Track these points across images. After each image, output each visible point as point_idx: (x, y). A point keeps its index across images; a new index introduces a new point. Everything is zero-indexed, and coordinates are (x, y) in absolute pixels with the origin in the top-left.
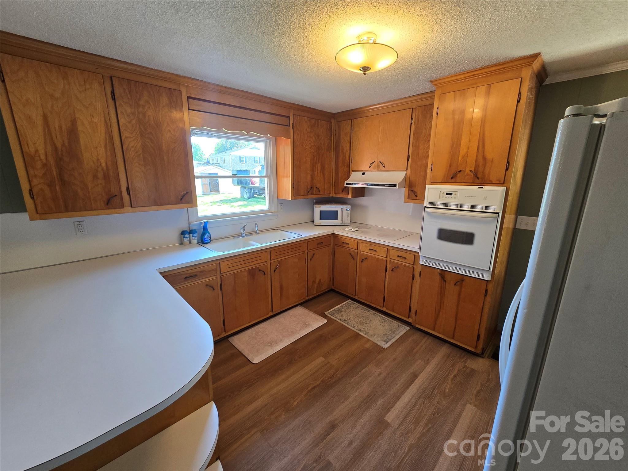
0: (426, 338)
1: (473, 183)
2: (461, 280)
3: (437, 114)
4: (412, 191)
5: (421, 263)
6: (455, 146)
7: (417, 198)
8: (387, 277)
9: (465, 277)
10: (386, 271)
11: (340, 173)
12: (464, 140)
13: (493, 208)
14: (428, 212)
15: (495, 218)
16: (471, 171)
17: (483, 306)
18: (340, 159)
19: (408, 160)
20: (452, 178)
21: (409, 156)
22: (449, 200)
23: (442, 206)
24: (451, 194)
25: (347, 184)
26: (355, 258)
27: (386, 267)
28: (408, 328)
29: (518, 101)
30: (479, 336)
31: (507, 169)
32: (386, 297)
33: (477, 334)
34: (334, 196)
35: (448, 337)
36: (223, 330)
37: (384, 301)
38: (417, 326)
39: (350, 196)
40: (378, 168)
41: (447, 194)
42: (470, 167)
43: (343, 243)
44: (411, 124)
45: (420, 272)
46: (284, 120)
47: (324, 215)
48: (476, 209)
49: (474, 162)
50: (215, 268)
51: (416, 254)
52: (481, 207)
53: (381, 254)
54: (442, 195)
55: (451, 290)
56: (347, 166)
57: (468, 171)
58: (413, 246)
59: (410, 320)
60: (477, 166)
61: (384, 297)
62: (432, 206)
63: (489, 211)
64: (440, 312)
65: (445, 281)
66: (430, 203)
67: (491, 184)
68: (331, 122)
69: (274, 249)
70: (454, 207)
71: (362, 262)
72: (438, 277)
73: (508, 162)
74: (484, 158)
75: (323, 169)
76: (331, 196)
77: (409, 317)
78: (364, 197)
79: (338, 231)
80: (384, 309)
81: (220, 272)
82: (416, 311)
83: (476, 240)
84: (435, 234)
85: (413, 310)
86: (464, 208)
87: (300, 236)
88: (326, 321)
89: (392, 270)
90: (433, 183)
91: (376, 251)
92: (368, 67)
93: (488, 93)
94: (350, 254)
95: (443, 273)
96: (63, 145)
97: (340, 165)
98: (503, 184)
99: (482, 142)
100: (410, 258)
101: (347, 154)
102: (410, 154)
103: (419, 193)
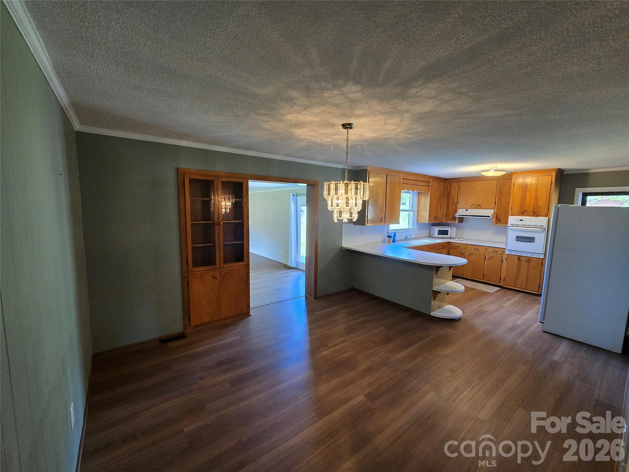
1: (533, 216)
2: (529, 260)
3: (514, 186)
4: (498, 219)
5: (506, 253)
6: (524, 199)
7: (501, 223)
8: (486, 263)
9: (531, 258)
10: (485, 259)
11: (450, 210)
12: (528, 198)
13: (543, 226)
14: (510, 229)
15: (544, 230)
16: (532, 211)
17: (541, 270)
18: (451, 202)
19: (495, 204)
20: (522, 213)
22: (521, 223)
23: (517, 226)
24: (522, 220)
25: (456, 215)
26: (464, 254)
27: (485, 257)
28: (500, 288)
29: (551, 184)
30: (540, 285)
31: (548, 210)
32: (485, 274)
33: (538, 285)
34: (445, 222)
35: (523, 289)
37: (484, 276)
38: (505, 286)
39: (457, 222)
40: (476, 208)
41: (520, 220)
42: (531, 209)
43: (456, 246)
44: (497, 187)
45: (506, 258)
46: (425, 184)
47: (441, 232)
48: (535, 226)
49: (533, 206)
51: (503, 249)
52: (538, 226)
53: (482, 251)
54: (517, 221)
55: (524, 263)
56: (455, 206)
57: (530, 210)
58: (503, 246)
59: (500, 284)
60: (534, 209)
62: (513, 225)
63: (541, 227)
64: (518, 276)
65: (521, 261)
66: (511, 225)
67: (541, 216)
68: (445, 183)
70: (524, 226)
71: (469, 256)
72: (517, 259)
73: (549, 207)
74: (538, 205)
75: (441, 206)
76: (443, 222)
77: (500, 282)
78: (463, 222)
79: (451, 241)
80: (484, 281)
82: (504, 278)
83: (536, 240)
84: (515, 238)
85: (502, 278)
86: (529, 226)
89: (489, 259)
90: (512, 215)
91: (478, 250)
93: (538, 179)
94: (461, 252)
95: (519, 258)
97: (450, 205)
98: (547, 216)
99: (536, 198)
100: (500, 252)
101: (456, 200)
102: (497, 201)
103: (502, 220)
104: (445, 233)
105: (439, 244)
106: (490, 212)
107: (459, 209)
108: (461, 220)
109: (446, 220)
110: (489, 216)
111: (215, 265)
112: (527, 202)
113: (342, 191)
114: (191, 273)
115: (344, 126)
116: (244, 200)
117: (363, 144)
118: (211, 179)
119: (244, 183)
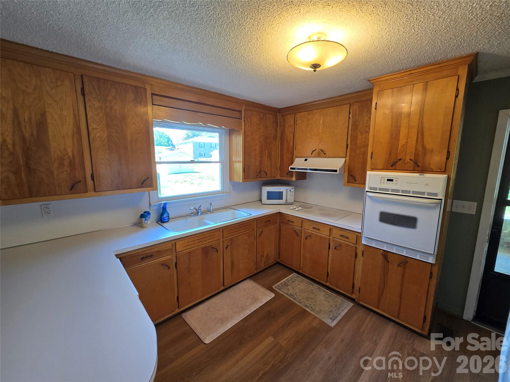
0: (371, 315)
1: (413, 170)
2: (404, 261)
3: (376, 109)
4: (351, 175)
5: (363, 242)
6: (395, 135)
7: (356, 182)
8: (330, 254)
9: (408, 259)
10: (329, 248)
11: (285, 160)
12: (403, 132)
14: (370, 197)
15: (438, 204)
16: (411, 160)
17: (428, 287)
18: (285, 147)
19: (347, 148)
20: (392, 166)
21: (347, 145)
22: (390, 186)
23: (384, 191)
24: (392, 180)
25: (291, 168)
26: (300, 235)
27: (329, 244)
28: (352, 304)
29: (456, 96)
30: (425, 318)
31: (447, 158)
32: (329, 274)
33: (423, 316)
34: (279, 178)
35: (393, 316)
36: (177, 306)
37: (328, 276)
38: (361, 303)
39: (294, 179)
40: (319, 156)
41: (388, 180)
42: (410, 156)
43: (288, 221)
44: (349, 117)
45: (363, 251)
46: (236, 114)
47: (271, 196)
48: (419, 195)
49: (414, 151)
50: (171, 247)
51: (358, 234)
52: (423, 193)
53: (325, 233)
54: (382, 181)
55: (394, 268)
56: (291, 154)
57: (408, 159)
58: (357, 227)
59: (353, 296)
60: (416, 155)
61: (328, 273)
62: (373, 190)
64: (383, 291)
65: (388, 262)
66: (371, 188)
67: (432, 171)
68: (277, 116)
69: (227, 228)
70: (395, 192)
71: (306, 239)
72: (381, 257)
73: (448, 152)
74: (424, 148)
75: (270, 155)
76: (277, 178)
77: (352, 293)
78: (306, 179)
79: (285, 210)
80: (328, 284)
81: (176, 251)
82: (360, 288)
83: (419, 224)
84: (377, 217)
85: (356, 286)
86: (405, 194)
87: (249, 215)
88: (273, 295)
89: (335, 248)
90: (372, 169)
91: (319, 230)
92: (319, 64)
93: (425, 89)
94: (295, 231)
95: (386, 254)
96: (32, 135)
97: (285, 152)
98: (444, 172)
99: (421, 133)
100: (353, 238)
101: (291, 143)
102: (349, 143)
103: (358, 177)
104: (279, 196)
105: (258, 219)
106: (337, 163)
107: (295, 157)
108: (302, 176)
109: (280, 176)
110: (336, 171)
112: (402, 141)
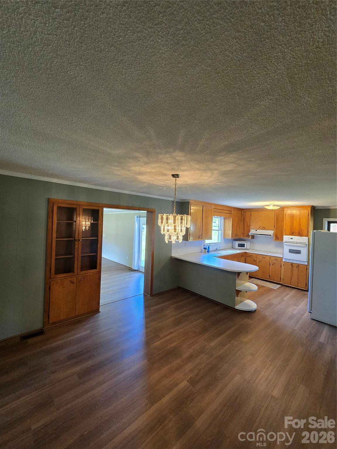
1: (299, 236)
2: (298, 266)
3: (285, 215)
4: (277, 237)
5: (284, 261)
6: (292, 224)
7: (279, 240)
8: (270, 267)
9: (299, 265)
10: (270, 265)
11: (245, 230)
12: (295, 224)
13: (306, 243)
14: (285, 244)
15: (306, 246)
17: (306, 273)
19: (275, 227)
20: (292, 234)
22: (291, 240)
23: (290, 242)
26: (256, 261)
27: (270, 263)
28: (280, 286)
29: (309, 215)
30: (306, 284)
35: (296, 286)
37: (270, 277)
38: (284, 284)
39: (250, 238)
40: (262, 229)
42: (297, 231)
43: (250, 255)
44: (275, 216)
45: (284, 264)
46: (230, 212)
47: (239, 245)
48: (301, 243)
51: (281, 258)
53: (268, 259)
54: (289, 239)
55: (295, 269)
56: (249, 228)
58: (280, 255)
59: (281, 283)
60: (299, 231)
61: (270, 275)
63: (304, 243)
64: (292, 278)
65: (293, 266)
66: (285, 241)
67: (304, 236)
68: (242, 211)
70: (293, 243)
71: (259, 262)
72: (290, 265)
73: (308, 231)
74: (301, 229)
75: (239, 227)
76: (241, 238)
77: (280, 281)
78: (255, 238)
79: (247, 251)
80: (270, 280)
83: (302, 252)
84: (288, 251)
85: (282, 278)
86: (297, 243)
89: (272, 265)
90: (285, 235)
91: (265, 258)
93: (300, 212)
94: (254, 260)
95: (292, 264)
97: (245, 226)
98: (307, 236)
99: (300, 224)
100: (279, 260)
101: (249, 223)
102: (275, 225)
103: (279, 238)
104: (243, 245)
105: (239, 254)
106: (271, 232)
107: (251, 229)
108: (253, 237)
109: (243, 237)
110: (271, 235)
111: (74, 272)
112: (294, 226)
113: (171, 221)
114: (53, 279)
115: (173, 176)
116: (100, 222)
117: (186, 187)
118: (75, 206)
119: (100, 210)
